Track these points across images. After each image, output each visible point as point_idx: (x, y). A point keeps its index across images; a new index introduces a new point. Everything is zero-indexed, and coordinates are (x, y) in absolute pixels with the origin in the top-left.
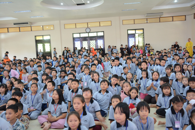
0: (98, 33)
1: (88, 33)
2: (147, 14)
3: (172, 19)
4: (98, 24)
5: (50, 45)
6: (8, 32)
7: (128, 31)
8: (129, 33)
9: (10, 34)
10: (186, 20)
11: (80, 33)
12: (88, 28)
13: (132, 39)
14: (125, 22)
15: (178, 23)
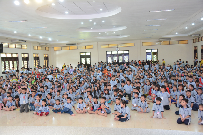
0: (125, 51)
1: (118, 51)
2: (160, 39)
3: (178, 42)
4: (125, 45)
5: (90, 60)
6: (61, 50)
7: (147, 50)
8: (147, 52)
9: (63, 51)
10: (188, 43)
11: (112, 51)
12: (117, 47)
13: (149, 56)
14: (144, 44)
15: (182, 45)
